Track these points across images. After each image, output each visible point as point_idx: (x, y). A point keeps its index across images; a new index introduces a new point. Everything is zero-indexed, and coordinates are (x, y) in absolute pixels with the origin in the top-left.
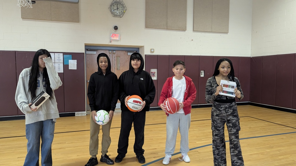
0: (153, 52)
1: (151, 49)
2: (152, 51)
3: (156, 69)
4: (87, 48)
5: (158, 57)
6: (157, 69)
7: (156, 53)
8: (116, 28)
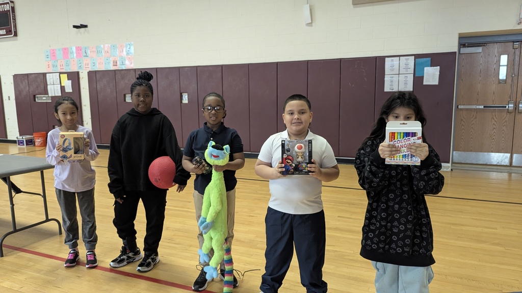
4: (464, 41)
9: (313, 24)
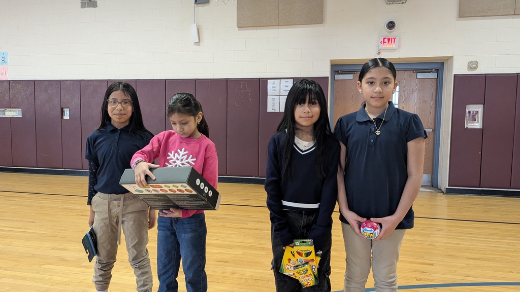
0: (475, 68)
1: (470, 63)
2: (472, 65)
3: (482, 106)
4: (337, 69)
5: (486, 77)
6: (484, 104)
7: (481, 70)
8: (391, 25)
9: (201, 43)
